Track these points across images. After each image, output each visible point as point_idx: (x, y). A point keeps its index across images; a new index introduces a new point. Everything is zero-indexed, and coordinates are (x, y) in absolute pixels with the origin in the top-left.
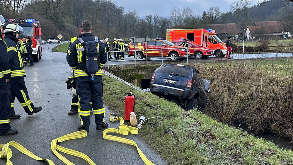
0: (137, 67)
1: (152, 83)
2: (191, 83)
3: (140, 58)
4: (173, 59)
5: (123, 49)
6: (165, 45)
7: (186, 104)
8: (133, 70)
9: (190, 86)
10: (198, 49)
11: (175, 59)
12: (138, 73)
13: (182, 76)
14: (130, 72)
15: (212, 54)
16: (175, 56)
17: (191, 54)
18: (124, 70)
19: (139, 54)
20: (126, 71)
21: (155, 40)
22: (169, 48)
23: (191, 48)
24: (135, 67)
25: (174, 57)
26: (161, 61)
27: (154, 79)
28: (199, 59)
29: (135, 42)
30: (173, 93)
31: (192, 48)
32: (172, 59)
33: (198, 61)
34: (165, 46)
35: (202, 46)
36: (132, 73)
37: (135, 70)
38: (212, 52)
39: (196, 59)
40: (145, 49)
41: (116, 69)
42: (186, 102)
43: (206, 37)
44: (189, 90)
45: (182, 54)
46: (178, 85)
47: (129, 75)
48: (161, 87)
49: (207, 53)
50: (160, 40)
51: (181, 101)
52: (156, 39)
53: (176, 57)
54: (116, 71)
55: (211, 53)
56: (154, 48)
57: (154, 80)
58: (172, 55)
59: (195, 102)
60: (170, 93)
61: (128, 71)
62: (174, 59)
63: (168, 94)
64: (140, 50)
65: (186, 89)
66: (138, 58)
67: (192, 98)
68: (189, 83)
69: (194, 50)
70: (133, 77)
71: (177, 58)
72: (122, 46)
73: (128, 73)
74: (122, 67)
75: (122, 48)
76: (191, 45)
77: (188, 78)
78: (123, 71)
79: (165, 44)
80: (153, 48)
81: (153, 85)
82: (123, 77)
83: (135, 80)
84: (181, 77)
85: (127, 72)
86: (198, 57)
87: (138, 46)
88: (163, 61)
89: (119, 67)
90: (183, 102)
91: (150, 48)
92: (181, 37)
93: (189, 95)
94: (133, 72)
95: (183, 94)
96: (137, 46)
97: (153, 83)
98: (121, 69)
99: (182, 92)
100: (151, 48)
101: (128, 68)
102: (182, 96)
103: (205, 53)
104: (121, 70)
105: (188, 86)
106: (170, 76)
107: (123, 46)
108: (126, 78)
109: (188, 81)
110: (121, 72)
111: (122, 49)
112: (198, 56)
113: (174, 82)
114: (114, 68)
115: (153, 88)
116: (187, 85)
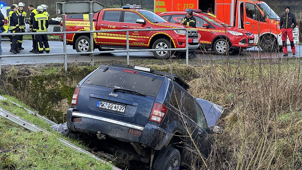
0: (68, 70)
1: (72, 109)
2: (162, 111)
3: (86, 49)
4: (160, 53)
5: (43, 29)
6: (143, 21)
7: (152, 161)
8: (58, 77)
9: (159, 120)
10: (220, 31)
11: (164, 53)
12: (70, 84)
13: (140, 95)
14: (53, 81)
15: (252, 45)
16: (166, 46)
17: (202, 42)
18: (36, 77)
19: (85, 41)
20: (41, 79)
21: (122, 9)
22: (152, 29)
23: (206, 30)
24: (64, 71)
25: (162, 49)
26: (126, 57)
27: (77, 99)
28: (221, 54)
29: (66, 13)
30: (117, 135)
31: (209, 30)
32: (158, 53)
33: (220, 58)
34: (144, 24)
35: (232, 25)
36: (57, 85)
37: (63, 77)
38: (253, 39)
39: (216, 54)
40: (98, 28)
41: (19, 74)
42: (152, 157)
43: (242, 5)
44: (155, 127)
45: (182, 43)
46: (130, 116)
47: (48, 88)
48: (92, 120)
49: (240, 42)
50: (132, 10)
51: (139, 153)
52: (124, 8)
53: (168, 49)
54: (17, 78)
55: (251, 42)
56: (119, 27)
57: (77, 102)
58: (159, 45)
59: (172, 155)
60: (111, 134)
61: (46, 79)
62: (162, 53)
63: (107, 136)
64: (87, 30)
65: (149, 126)
66: (82, 49)
67: (164, 146)
68: (156, 112)
69: (211, 34)
70: (59, 94)
71: (169, 51)
72: (42, 21)
73: (47, 85)
74: (32, 71)
75: (40, 26)
76: (206, 23)
77: (154, 99)
78: (34, 79)
79: (143, 18)
80: (116, 28)
81: (75, 114)
82: (34, 93)
83: (63, 101)
84: (138, 97)
85: (45, 82)
86: (221, 51)
87: (82, 22)
88: (130, 57)
89: (27, 71)
90: (144, 155)
91: (109, 28)
92: (187, 4)
93: (155, 139)
94: (59, 83)
95: (140, 138)
96: (80, 22)
97: (74, 110)
98: (30, 73)
99: (138, 132)
100: (112, 28)
101: (47, 73)
102: (137, 141)
103: (237, 41)
104: (29, 78)
105: (154, 118)
106: (111, 94)
107: (44, 22)
108: (42, 95)
109: (154, 107)
110: (30, 82)
111: (40, 29)
112: (221, 47)
113: (121, 109)
114: (13, 71)
115: (72, 121)
116: (150, 117)
